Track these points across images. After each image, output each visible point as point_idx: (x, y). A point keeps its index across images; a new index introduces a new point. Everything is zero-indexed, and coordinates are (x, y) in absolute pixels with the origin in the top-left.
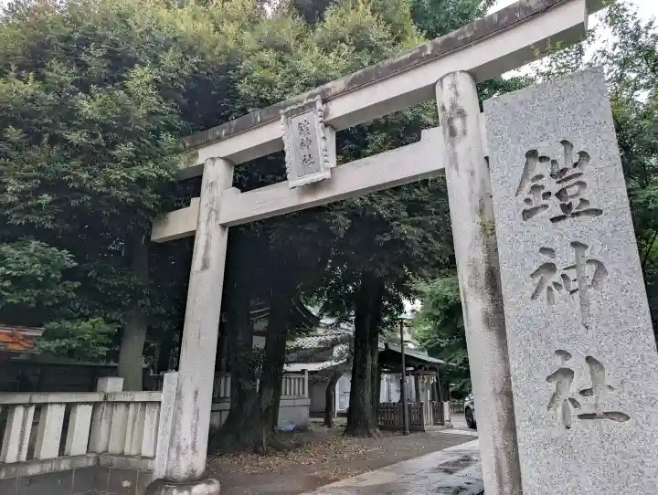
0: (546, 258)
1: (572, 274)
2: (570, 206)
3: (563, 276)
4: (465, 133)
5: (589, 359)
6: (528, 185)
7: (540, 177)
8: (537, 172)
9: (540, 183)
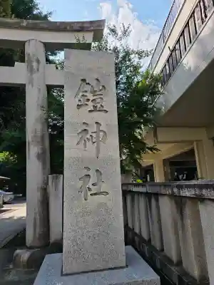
0: (85, 127)
1: (94, 135)
2: (96, 107)
3: (91, 136)
4: (38, 70)
5: (97, 171)
6: (81, 94)
7: (86, 91)
8: (85, 89)
9: (85, 94)
